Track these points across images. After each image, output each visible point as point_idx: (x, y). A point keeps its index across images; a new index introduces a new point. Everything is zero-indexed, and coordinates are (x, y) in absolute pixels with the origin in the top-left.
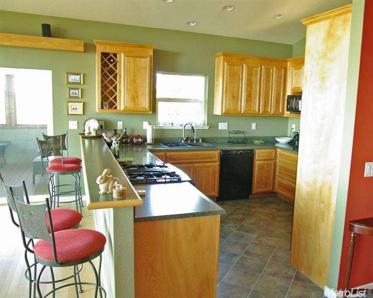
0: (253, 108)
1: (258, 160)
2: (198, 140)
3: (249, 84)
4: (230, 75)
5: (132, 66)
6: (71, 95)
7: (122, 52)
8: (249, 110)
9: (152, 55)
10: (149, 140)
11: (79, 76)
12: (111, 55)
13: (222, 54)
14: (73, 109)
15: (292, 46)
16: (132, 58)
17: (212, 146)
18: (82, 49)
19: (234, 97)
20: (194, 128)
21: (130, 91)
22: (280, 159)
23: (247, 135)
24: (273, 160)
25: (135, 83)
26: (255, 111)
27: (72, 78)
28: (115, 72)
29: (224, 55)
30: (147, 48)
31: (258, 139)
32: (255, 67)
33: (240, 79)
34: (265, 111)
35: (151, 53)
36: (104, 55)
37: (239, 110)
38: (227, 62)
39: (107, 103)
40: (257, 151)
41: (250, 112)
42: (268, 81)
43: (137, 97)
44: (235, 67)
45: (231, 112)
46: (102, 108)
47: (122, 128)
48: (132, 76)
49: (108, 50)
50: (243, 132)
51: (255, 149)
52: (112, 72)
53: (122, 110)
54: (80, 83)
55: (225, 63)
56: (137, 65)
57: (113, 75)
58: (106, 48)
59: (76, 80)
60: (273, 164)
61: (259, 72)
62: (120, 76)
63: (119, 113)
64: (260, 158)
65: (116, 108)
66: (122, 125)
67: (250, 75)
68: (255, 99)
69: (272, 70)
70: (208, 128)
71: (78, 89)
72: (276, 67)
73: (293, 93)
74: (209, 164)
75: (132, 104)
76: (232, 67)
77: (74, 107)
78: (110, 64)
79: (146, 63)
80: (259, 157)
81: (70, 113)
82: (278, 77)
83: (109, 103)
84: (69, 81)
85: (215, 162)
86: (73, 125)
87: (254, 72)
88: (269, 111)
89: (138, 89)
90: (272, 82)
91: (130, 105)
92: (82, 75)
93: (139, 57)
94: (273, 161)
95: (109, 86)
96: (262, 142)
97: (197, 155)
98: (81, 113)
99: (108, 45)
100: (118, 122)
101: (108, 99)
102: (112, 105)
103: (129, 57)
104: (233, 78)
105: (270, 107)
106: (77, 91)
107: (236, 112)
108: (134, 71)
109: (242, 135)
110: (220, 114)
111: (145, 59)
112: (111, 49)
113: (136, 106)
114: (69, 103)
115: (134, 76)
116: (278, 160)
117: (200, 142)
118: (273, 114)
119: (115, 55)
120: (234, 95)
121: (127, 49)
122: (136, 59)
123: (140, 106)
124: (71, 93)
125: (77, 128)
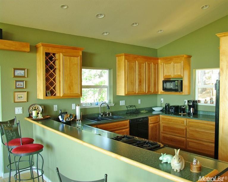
0: (142, 90)
1: (150, 124)
2: (109, 114)
3: (140, 74)
4: (129, 69)
5: (68, 63)
6: (17, 86)
7: (61, 53)
8: (140, 91)
9: (81, 55)
10: (78, 117)
11: (24, 71)
12: (52, 55)
13: (124, 55)
14: (19, 98)
15: (157, 49)
16: (68, 57)
17: (123, 117)
18: (28, 49)
19: (132, 83)
20: (109, 106)
21: (67, 82)
22: (162, 121)
23: (137, 108)
24: (157, 122)
25: (71, 75)
26: (144, 91)
27: (18, 73)
28: (54, 67)
29: (125, 55)
30: (78, 50)
31: (142, 109)
32: (143, 63)
33: (135, 71)
34: (149, 91)
35: (81, 53)
36: (47, 54)
37: (135, 92)
38: (127, 60)
39: (49, 91)
40: (150, 118)
41: (141, 92)
42: (149, 72)
43: (72, 86)
44: (132, 63)
45: (131, 93)
46: (46, 95)
47: (57, 110)
48: (68, 71)
49: (51, 51)
50: (135, 106)
51: (149, 117)
52: (52, 67)
53: (61, 96)
54: (24, 77)
55: (126, 60)
56: (71, 62)
57: (53, 70)
58: (49, 49)
59: (21, 74)
60: (158, 125)
61: (144, 66)
62: (60, 71)
63: (57, 99)
64: (151, 123)
65: (55, 95)
66: (57, 108)
67: (140, 68)
68: (143, 83)
69: (151, 64)
70: (114, 105)
71: (23, 81)
72: (153, 63)
73: (165, 79)
74: (124, 130)
75: (69, 91)
76: (130, 63)
77: (20, 96)
78: (50, 62)
79: (77, 60)
80: (151, 121)
81: (16, 101)
82: (154, 69)
83: (50, 91)
84: (16, 75)
85: (127, 128)
86: (18, 111)
87: (142, 66)
88: (151, 91)
89: (73, 80)
90: (152, 72)
91: (68, 92)
92: (26, 70)
93: (73, 56)
94: (158, 124)
95: (50, 78)
96: (147, 111)
97: (117, 125)
98: (25, 100)
99: (51, 47)
100: (54, 106)
101: (50, 88)
102: (52, 93)
103: (66, 56)
104: (130, 70)
105: (151, 89)
106: (22, 83)
107: (133, 93)
108: (70, 67)
109: (134, 108)
110: (124, 95)
111: (77, 58)
112: (53, 50)
113: (72, 93)
114: (16, 93)
115: (70, 71)
116: (161, 123)
117: (111, 115)
118: (153, 93)
119: (54, 54)
120: (132, 82)
121: (64, 50)
122: (71, 57)
123: (74, 93)
124: (17, 84)
125: (22, 113)
